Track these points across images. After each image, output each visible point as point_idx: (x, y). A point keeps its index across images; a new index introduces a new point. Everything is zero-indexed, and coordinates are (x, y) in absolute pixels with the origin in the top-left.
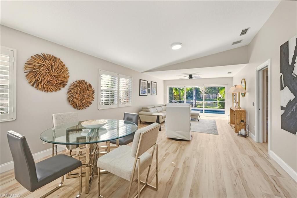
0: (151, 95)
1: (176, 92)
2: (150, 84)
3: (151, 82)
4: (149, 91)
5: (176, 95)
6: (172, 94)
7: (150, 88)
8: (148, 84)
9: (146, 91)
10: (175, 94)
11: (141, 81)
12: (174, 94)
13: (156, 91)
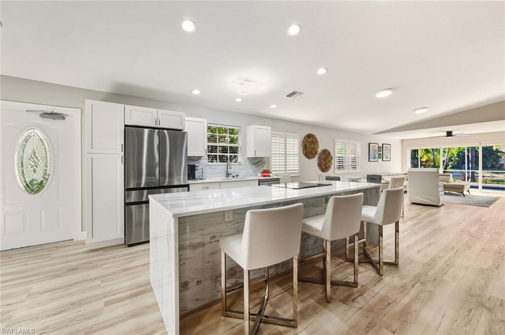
0: (383, 160)
1: (425, 156)
2: (381, 147)
3: (383, 144)
4: (381, 156)
5: (426, 161)
6: (418, 159)
7: (381, 152)
8: (379, 147)
9: (377, 156)
10: (424, 159)
11: (371, 145)
12: (421, 158)
13: (389, 156)
